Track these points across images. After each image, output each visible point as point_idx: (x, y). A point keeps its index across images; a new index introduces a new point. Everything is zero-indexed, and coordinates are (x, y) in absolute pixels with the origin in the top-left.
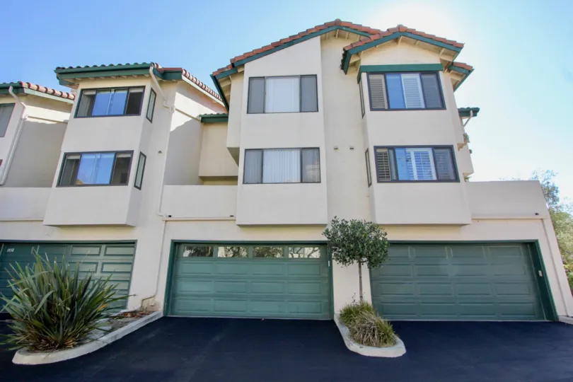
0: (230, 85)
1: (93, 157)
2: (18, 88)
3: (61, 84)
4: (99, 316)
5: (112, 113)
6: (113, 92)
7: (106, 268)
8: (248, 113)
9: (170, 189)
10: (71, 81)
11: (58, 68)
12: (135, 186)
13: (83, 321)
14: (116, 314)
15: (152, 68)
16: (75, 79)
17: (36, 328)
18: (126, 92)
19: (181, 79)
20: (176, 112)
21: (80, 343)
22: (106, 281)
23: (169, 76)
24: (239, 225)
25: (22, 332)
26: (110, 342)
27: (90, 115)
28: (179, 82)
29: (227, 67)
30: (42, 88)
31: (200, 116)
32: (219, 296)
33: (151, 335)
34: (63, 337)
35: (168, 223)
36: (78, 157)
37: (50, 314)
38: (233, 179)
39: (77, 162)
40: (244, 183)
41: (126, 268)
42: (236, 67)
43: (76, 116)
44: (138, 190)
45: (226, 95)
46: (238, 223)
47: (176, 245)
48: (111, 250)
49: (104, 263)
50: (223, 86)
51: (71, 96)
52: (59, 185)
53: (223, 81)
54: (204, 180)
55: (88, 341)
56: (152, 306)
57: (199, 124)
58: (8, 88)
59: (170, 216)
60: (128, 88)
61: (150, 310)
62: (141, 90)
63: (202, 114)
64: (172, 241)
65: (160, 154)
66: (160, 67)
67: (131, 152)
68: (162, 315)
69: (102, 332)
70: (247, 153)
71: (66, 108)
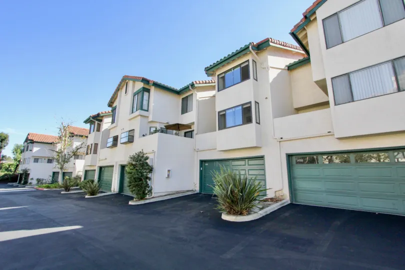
0: (306, 33)
1: (231, 111)
2: (192, 85)
3: (208, 76)
4: (255, 200)
5: (235, 83)
6: (233, 71)
7: (251, 172)
8: (327, 48)
9: (278, 120)
10: (212, 73)
11: (206, 68)
12: (257, 123)
13: (248, 201)
14: (262, 199)
15: (250, 47)
16: (213, 71)
17: (228, 202)
18: (239, 68)
19: (269, 45)
20: (270, 69)
21: (249, 214)
22: (254, 180)
23: (261, 47)
24: (338, 138)
25: (223, 204)
26: (264, 215)
27: (224, 88)
28: (268, 48)
29: (301, 21)
30: (201, 82)
31: (286, 66)
32: (329, 192)
33: (287, 214)
34: (241, 209)
35: (281, 143)
36: (224, 113)
37: (233, 196)
38: (326, 104)
39: (224, 115)
40: (335, 105)
41: (262, 172)
42: (309, 18)
43: (218, 91)
44: (258, 124)
45: (304, 43)
46: (336, 136)
47: (289, 156)
48: (251, 162)
49: (249, 170)
50: (300, 37)
51: (213, 81)
52: (219, 129)
53: (299, 34)
54: (298, 110)
55: (253, 213)
56: (282, 196)
57: (287, 72)
58: (189, 87)
59: (282, 138)
60: (240, 65)
61: (280, 197)
62: (247, 63)
63: (288, 64)
64: (287, 154)
65: (267, 100)
66: (255, 44)
67: (250, 103)
68: (289, 202)
69: (258, 208)
70: (334, 80)
71: (213, 88)
